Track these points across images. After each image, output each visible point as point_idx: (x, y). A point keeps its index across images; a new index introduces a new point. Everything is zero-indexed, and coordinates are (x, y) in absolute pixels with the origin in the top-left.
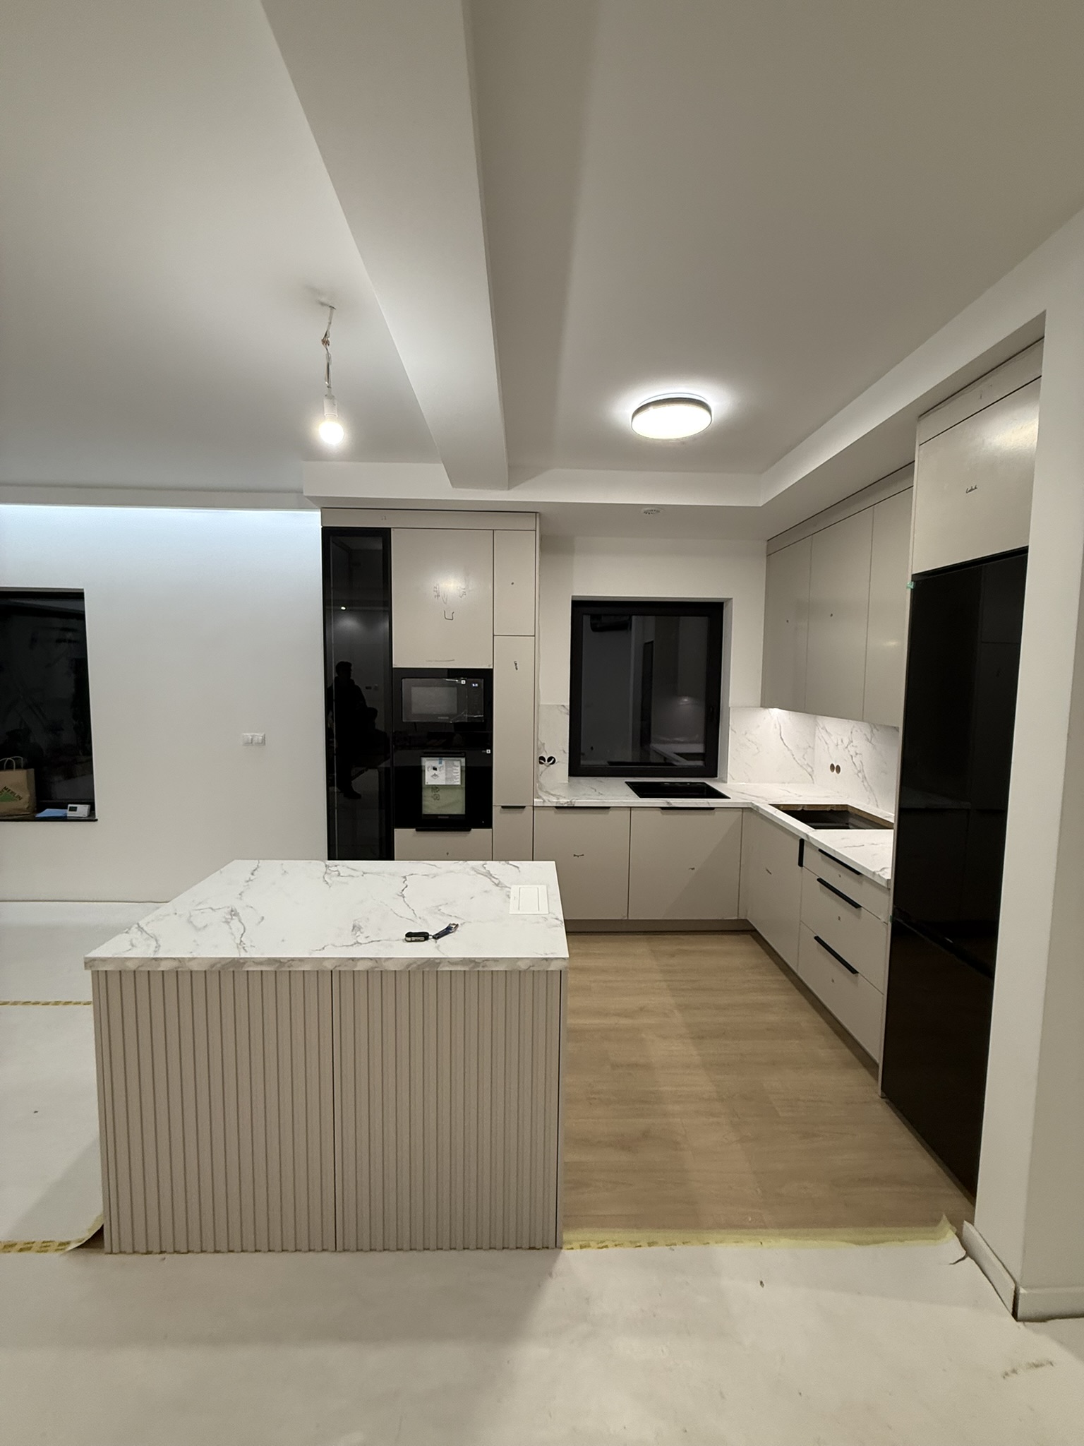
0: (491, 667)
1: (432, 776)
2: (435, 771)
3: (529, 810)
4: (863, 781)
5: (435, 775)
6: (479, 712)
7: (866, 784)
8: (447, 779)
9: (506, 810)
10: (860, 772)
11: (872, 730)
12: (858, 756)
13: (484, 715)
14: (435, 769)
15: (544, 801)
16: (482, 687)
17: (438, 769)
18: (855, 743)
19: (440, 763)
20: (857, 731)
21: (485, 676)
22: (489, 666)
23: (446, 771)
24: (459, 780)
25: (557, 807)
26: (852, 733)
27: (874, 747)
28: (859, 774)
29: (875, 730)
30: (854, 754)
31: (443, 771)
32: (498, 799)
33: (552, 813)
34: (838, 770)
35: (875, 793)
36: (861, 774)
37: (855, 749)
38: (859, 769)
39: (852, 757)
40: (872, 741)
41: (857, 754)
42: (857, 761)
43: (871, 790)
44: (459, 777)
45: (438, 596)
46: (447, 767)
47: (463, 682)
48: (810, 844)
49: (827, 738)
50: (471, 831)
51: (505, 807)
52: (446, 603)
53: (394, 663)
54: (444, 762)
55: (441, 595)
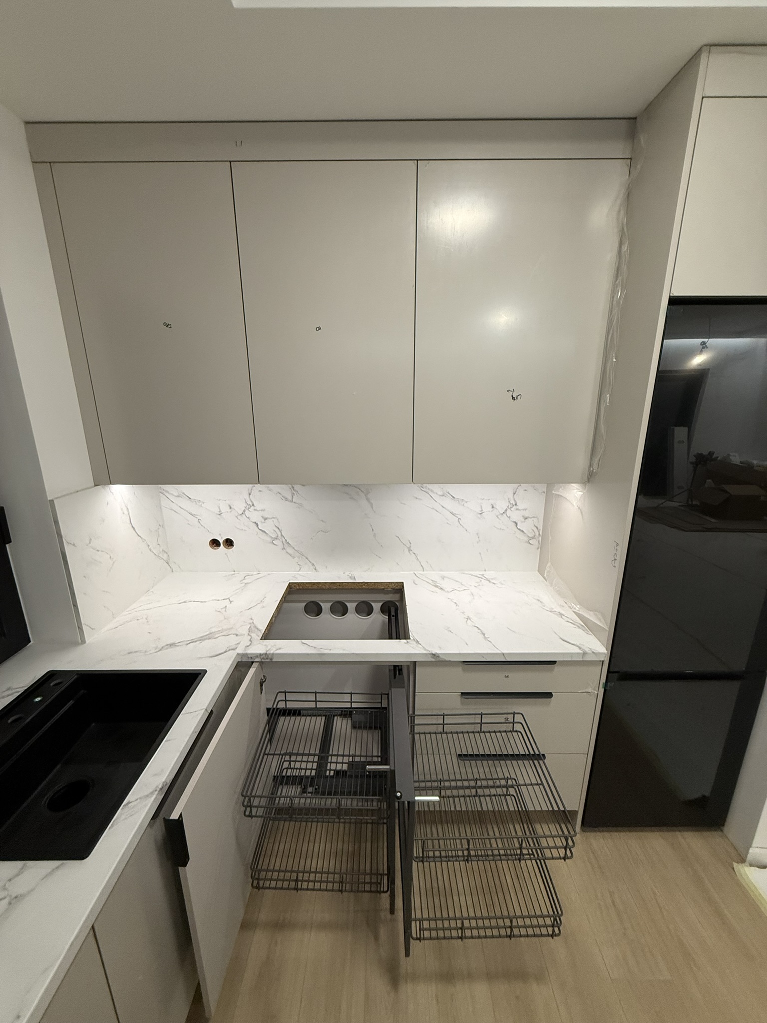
4: (284, 548)
7: (290, 550)
10: (276, 538)
11: (293, 488)
12: (269, 520)
18: (258, 506)
20: (260, 491)
26: (250, 496)
27: (301, 505)
29: (297, 487)
30: (259, 520)
34: (229, 543)
35: (308, 557)
36: (280, 540)
37: (261, 513)
38: (274, 536)
39: (257, 525)
40: (294, 500)
41: (265, 519)
42: (268, 527)
43: (301, 555)
48: (438, 662)
49: (188, 506)
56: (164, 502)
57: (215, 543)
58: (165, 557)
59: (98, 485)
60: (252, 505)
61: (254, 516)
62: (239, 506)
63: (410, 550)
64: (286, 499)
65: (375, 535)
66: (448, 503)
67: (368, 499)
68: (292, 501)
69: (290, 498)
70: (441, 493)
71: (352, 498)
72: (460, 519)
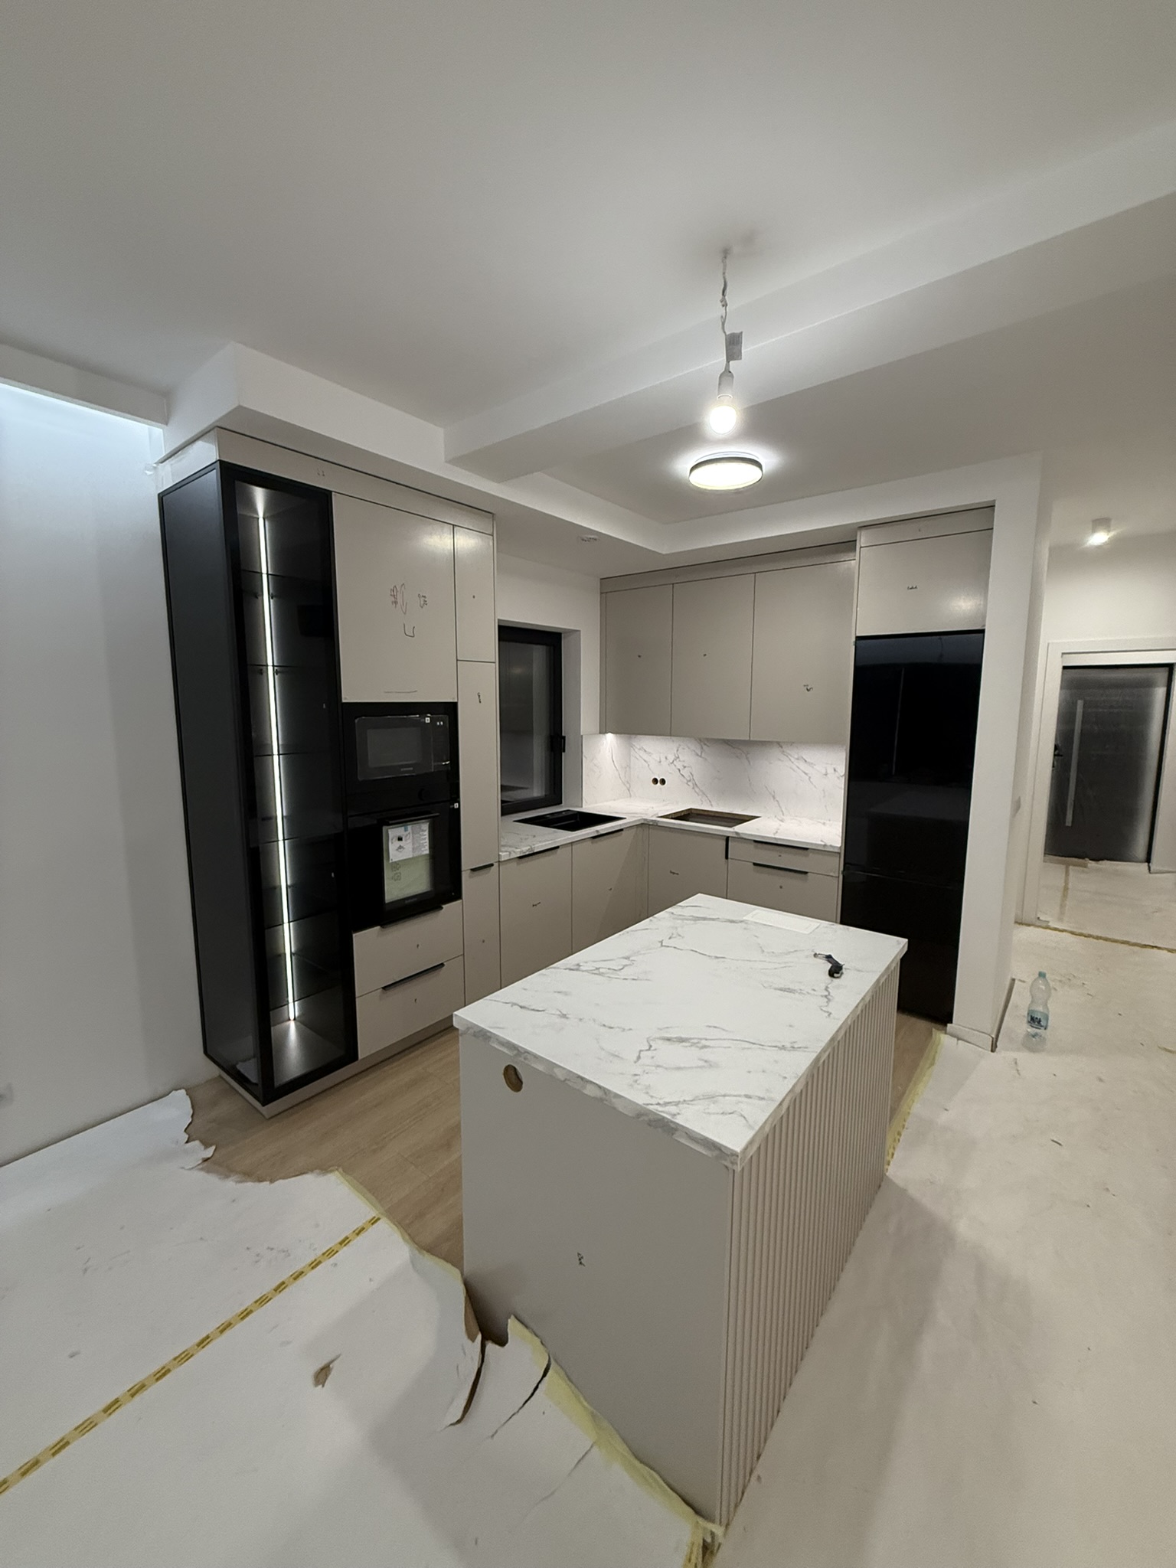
0: (456, 701)
1: (397, 850)
2: (400, 843)
3: (496, 865)
4: (693, 788)
5: (400, 847)
6: (445, 759)
7: (697, 790)
8: (414, 849)
9: (476, 873)
10: (690, 781)
11: (702, 747)
12: (686, 769)
13: (450, 760)
14: (400, 839)
15: (510, 853)
16: (448, 726)
17: (403, 839)
18: (681, 758)
19: (406, 830)
20: (684, 749)
21: (450, 710)
22: (454, 699)
23: (413, 838)
24: (427, 847)
25: (520, 858)
26: (677, 750)
27: (706, 760)
28: (689, 783)
29: (705, 747)
30: (681, 768)
31: (411, 840)
32: (467, 863)
33: (514, 864)
34: (663, 782)
35: (708, 795)
36: (691, 782)
37: (683, 763)
38: (688, 779)
39: (679, 770)
40: (703, 756)
41: (685, 767)
42: (684, 772)
43: (704, 794)
44: (427, 844)
45: (396, 603)
46: (413, 833)
47: (428, 720)
48: (740, 838)
49: (645, 757)
50: (442, 908)
51: (473, 870)
52: (405, 613)
53: (343, 696)
54: (409, 827)
55: (399, 600)
56: (632, 752)
57: (655, 781)
58: (628, 786)
59: (600, 733)
60: (678, 757)
61: (679, 765)
62: (671, 758)
63: (774, 797)
64: (697, 755)
65: (750, 784)
66: (803, 766)
67: (747, 758)
68: (701, 756)
69: (700, 754)
70: (796, 757)
71: (737, 757)
72: (810, 778)
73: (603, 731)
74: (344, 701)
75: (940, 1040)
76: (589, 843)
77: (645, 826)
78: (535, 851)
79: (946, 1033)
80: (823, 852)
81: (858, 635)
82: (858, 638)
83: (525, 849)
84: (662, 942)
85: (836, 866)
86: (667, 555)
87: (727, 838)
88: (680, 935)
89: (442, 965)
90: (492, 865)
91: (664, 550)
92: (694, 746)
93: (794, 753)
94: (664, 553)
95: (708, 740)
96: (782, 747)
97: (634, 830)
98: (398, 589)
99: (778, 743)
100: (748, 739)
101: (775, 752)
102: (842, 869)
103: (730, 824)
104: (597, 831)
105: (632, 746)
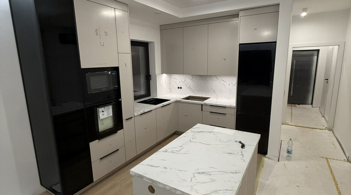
0: (118, 66)
3: (133, 117)
5: (103, 114)
6: (116, 85)
8: (107, 115)
11: (193, 77)
13: (118, 86)
14: (103, 112)
15: (138, 113)
16: (116, 74)
19: (105, 109)
20: (187, 78)
21: (116, 69)
23: (107, 111)
24: (112, 114)
25: (141, 114)
26: (185, 78)
31: (106, 112)
32: (124, 117)
33: (139, 117)
34: (181, 88)
36: (189, 88)
40: (193, 80)
42: (188, 85)
43: (194, 91)
44: (112, 112)
45: (97, 34)
46: (107, 109)
47: (110, 73)
48: (206, 105)
49: (175, 80)
50: (117, 132)
51: (127, 119)
52: (100, 38)
53: (81, 66)
54: (106, 108)
55: (98, 34)
56: (171, 79)
57: (179, 88)
58: (170, 89)
59: (162, 74)
60: (185, 80)
61: (186, 83)
62: (183, 81)
63: (214, 92)
64: (191, 80)
65: (207, 88)
66: (223, 82)
67: (206, 81)
71: (203, 80)
72: (225, 86)
73: (162, 73)
74: (82, 68)
75: (264, 160)
76: (161, 108)
77: (177, 102)
78: (145, 112)
79: (266, 157)
80: (230, 108)
81: (240, 43)
82: (240, 44)
83: (142, 112)
84: (190, 140)
85: (234, 112)
86: (182, 18)
87: (202, 105)
88: (195, 138)
89: (118, 150)
90: (132, 117)
91: (181, 16)
92: (191, 77)
93: (220, 78)
94: (181, 17)
95: (194, 75)
96: (216, 77)
97: (174, 104)
98: (98, 30)
99: (215, 76)
100: (207, 75)
101: (215, 78)
102: (236, 112)
103: (203, 100)
104: (163, 105)
105: (171, 77)
